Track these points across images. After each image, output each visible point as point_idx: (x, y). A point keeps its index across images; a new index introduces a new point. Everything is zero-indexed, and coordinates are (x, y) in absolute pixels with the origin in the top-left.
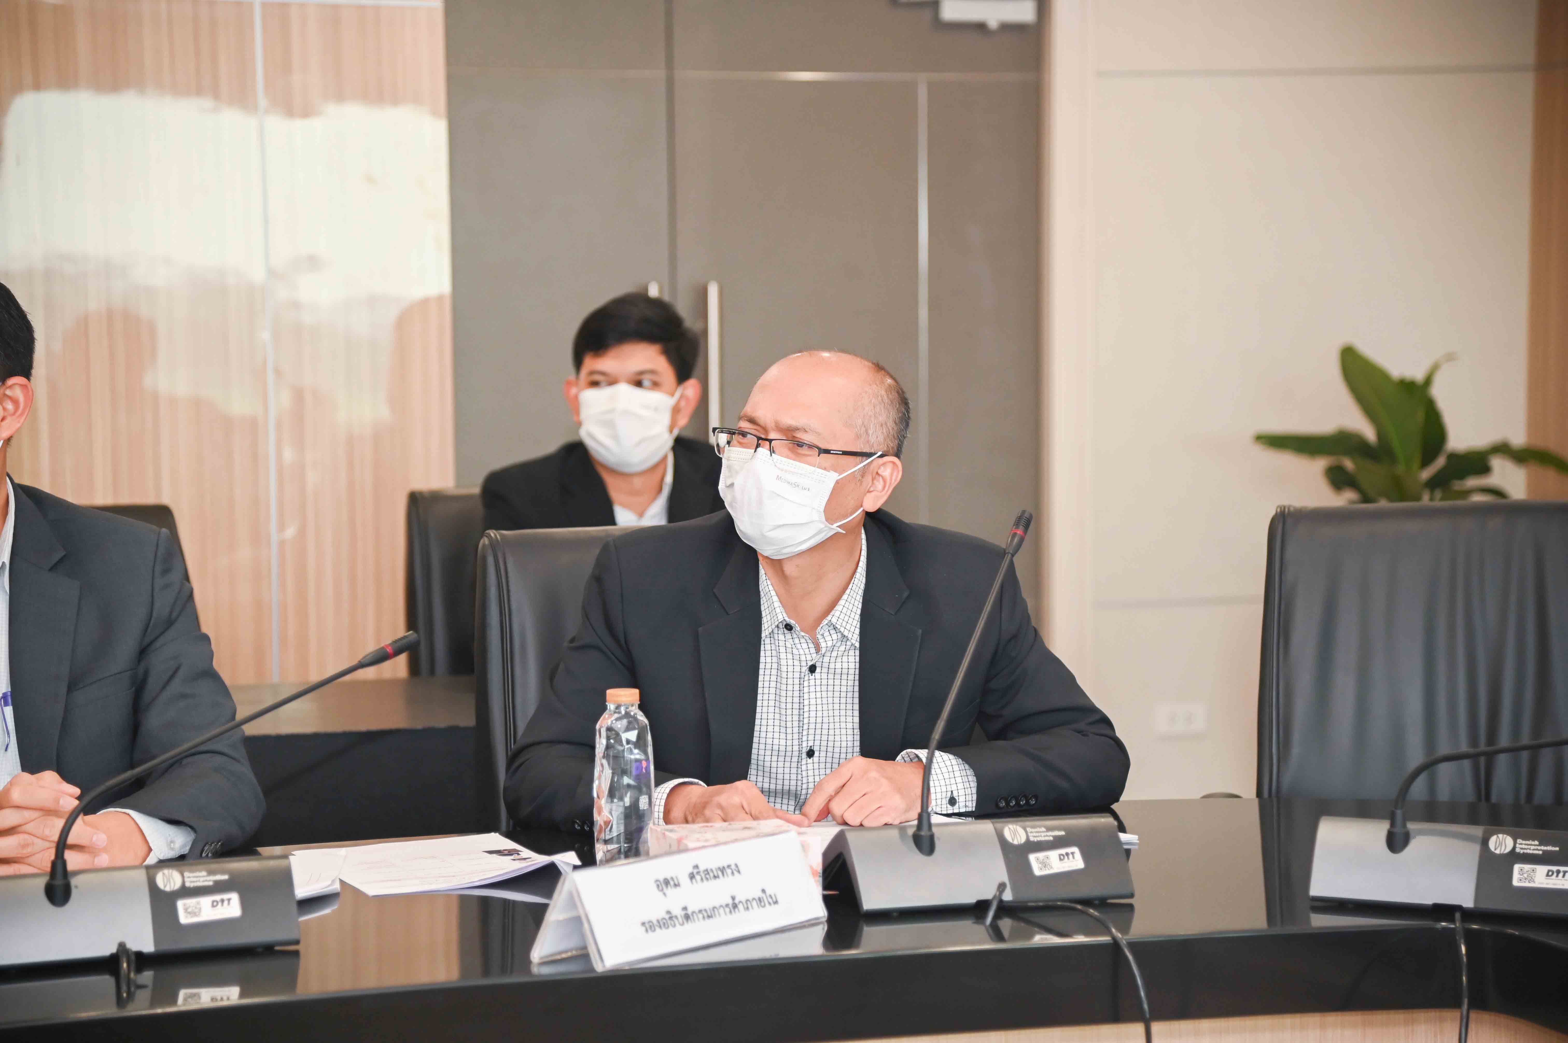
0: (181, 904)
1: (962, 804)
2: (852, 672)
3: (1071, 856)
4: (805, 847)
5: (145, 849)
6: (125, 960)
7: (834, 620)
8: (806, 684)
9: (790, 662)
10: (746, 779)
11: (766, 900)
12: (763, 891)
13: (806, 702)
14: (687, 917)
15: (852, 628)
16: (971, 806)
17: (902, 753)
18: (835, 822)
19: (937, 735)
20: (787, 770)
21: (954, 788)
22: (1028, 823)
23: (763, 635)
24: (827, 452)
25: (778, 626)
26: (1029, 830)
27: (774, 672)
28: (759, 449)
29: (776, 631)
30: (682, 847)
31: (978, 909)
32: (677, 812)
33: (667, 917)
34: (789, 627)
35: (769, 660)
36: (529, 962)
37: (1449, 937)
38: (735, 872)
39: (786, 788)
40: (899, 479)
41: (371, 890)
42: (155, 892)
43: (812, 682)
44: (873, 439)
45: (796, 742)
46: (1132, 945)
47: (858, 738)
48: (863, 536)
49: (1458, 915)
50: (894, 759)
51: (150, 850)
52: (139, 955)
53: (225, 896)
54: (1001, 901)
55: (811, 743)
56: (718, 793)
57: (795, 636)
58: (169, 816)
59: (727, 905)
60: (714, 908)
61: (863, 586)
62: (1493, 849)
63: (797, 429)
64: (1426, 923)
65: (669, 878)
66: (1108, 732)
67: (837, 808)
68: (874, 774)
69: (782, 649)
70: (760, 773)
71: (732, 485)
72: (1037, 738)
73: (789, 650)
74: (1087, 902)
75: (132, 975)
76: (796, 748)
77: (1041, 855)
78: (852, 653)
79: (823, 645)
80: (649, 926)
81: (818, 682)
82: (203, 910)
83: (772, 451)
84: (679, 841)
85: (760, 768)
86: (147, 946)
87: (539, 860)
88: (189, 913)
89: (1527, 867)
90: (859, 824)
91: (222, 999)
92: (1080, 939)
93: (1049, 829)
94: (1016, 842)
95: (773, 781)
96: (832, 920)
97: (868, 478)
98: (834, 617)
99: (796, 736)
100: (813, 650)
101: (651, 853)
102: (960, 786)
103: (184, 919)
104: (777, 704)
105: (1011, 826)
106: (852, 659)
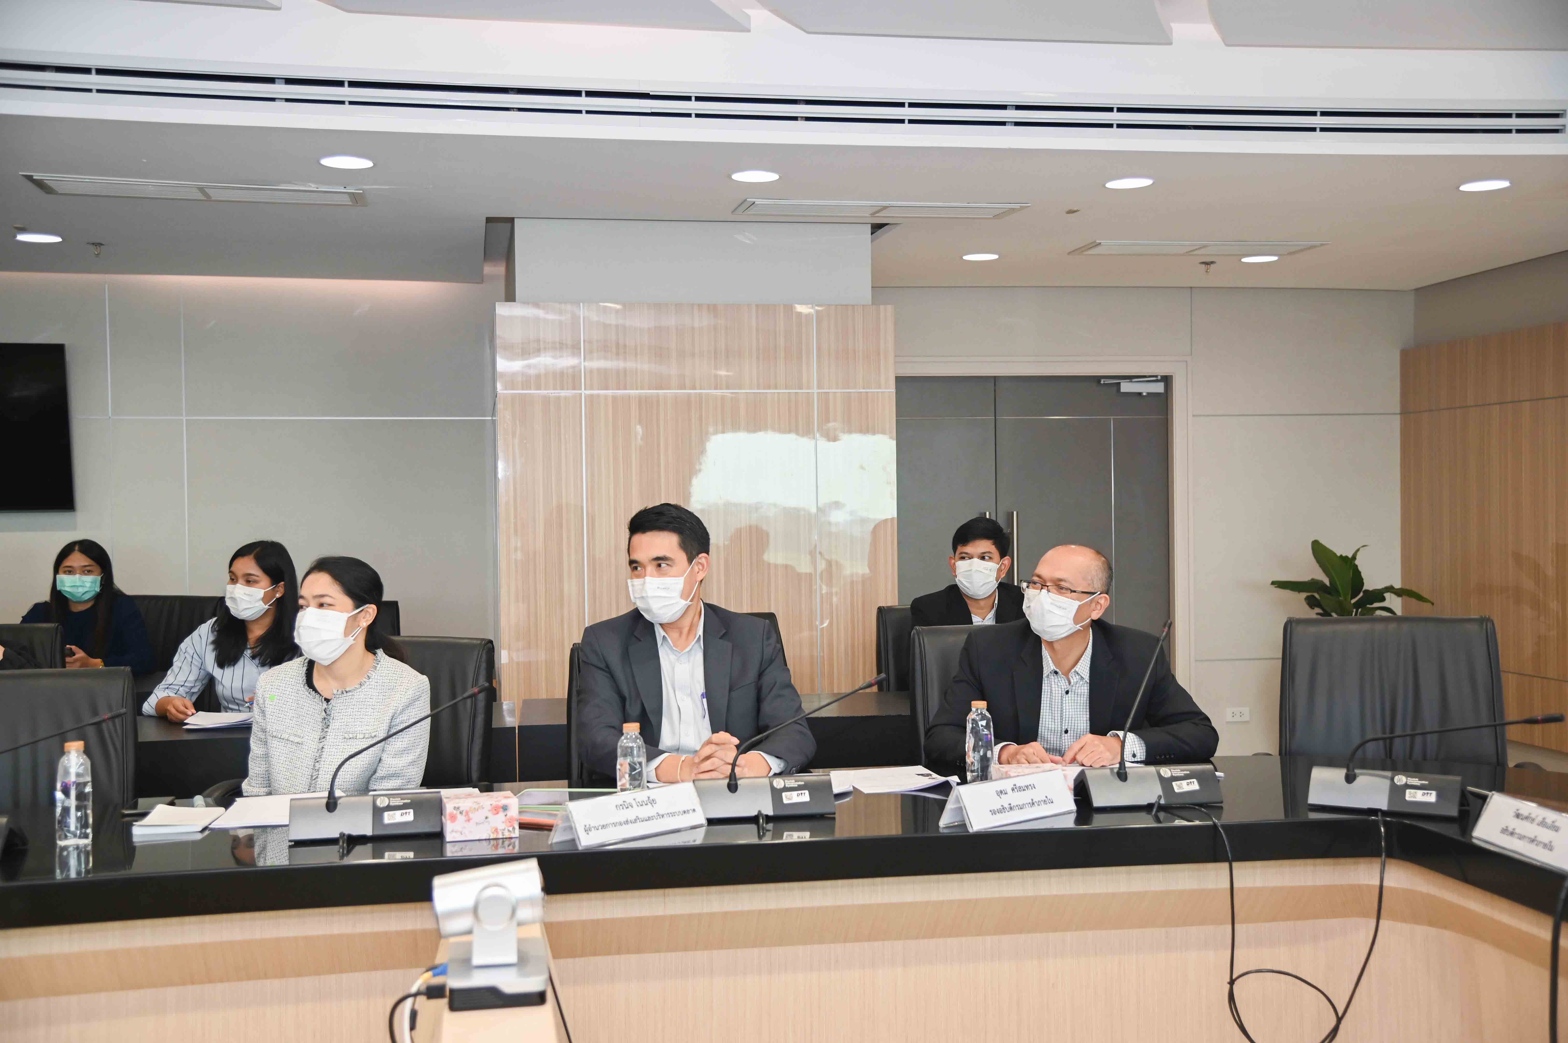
0: (784, 794)
1: (1138, 757)
2: (1086, 694)
3: (1192, 783)
4: (1065, 777)
5: (768, 769)
6: (761, 818)
7: (1077, 670)
8: (1064, 699)
9: (1057, 689)
10: (1036, 741)
11: (1048, 801)
12: (1046, 797)
13: (1064, 708)
14: (1011, 808)
15: (1086, 675)
16: (1143, 758)
17: (1110, 733)
18: (1078, 764)
19: (1128, 725)
20: (1055, 739)
21: (1135, 749)
22: (1172, 767)
23: (1044, 676)
24: (1075, 592)
25: (1051, 672)
26: (1172, 770)
27: (1049, 693)
28: (1042, 590)
29: (1050, 674)
30: (1008, 776)
31: (1148, 808)
32: (1004, 757)
33: (1002, 808)
34: (1056, 673)
35: (1046, 688)
36: (938, 827)
37: (1376, 824)
38: (1033, 788)
39: (1055, 747)
40: (1108, 604)
41: (866, 791)
42: (773, 788)
43: (1067, 699)
44: (1096, 586)
45: (1059, 726)
46: (1223, 826)
47: (1088, 724)
48: (1091, 630)
49: (1379, 814)
50: (1106, 736)
51: (771, 769)
52: (767, 816)
53: (803, 792)
54: (1159, 804)
55: (1066, 727)
56: (1022, 748)
57: (1059, 677)
58: (777, 755)
59: (1030, 803)
60: (1023, 804)
61: (1090, 654)
62: (1396, 783)
63: (1061, 580)
64: (1362, 817)
65: (1002, 790)
66: (1208, 723)
67: (1079, 758)
68: (1096, 742)
69: (1053, 683)
70: (1043, 740)
71: (1029, 607)
72: (1174, 726)
73: (1056, 683)
74: (1201, 805)
75: (764, 825)
76: (1059, 729)
77: (1178, 783)
78: (1085, 685)
79: (1072, 681)
80: (993, 812)
81: (1070, 698)
82: (794, 797)
83: (1049, 591)
84: (1006, 772)
85: (1043, 738)
86: (770, 813)
87: (942, 779)
88: (788, 798)
89: (1413, 791)
90: (1089, 765)
91: (802, 838)
92: (1197, 823)
93: (1182, 770)
94: (1166, 776)
95: (1049, 744)
96: (1078, 812)
97: (1093, 605)
98: (1077, 668)
99: (1059, 723)
100: (1067, 684)
101: (993, 778)
102: (1138, 748)
103: (785, 801)
104: (1050, 708)
105: (1163, 769)
106: (1086, 688)
